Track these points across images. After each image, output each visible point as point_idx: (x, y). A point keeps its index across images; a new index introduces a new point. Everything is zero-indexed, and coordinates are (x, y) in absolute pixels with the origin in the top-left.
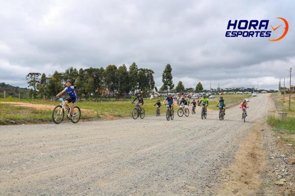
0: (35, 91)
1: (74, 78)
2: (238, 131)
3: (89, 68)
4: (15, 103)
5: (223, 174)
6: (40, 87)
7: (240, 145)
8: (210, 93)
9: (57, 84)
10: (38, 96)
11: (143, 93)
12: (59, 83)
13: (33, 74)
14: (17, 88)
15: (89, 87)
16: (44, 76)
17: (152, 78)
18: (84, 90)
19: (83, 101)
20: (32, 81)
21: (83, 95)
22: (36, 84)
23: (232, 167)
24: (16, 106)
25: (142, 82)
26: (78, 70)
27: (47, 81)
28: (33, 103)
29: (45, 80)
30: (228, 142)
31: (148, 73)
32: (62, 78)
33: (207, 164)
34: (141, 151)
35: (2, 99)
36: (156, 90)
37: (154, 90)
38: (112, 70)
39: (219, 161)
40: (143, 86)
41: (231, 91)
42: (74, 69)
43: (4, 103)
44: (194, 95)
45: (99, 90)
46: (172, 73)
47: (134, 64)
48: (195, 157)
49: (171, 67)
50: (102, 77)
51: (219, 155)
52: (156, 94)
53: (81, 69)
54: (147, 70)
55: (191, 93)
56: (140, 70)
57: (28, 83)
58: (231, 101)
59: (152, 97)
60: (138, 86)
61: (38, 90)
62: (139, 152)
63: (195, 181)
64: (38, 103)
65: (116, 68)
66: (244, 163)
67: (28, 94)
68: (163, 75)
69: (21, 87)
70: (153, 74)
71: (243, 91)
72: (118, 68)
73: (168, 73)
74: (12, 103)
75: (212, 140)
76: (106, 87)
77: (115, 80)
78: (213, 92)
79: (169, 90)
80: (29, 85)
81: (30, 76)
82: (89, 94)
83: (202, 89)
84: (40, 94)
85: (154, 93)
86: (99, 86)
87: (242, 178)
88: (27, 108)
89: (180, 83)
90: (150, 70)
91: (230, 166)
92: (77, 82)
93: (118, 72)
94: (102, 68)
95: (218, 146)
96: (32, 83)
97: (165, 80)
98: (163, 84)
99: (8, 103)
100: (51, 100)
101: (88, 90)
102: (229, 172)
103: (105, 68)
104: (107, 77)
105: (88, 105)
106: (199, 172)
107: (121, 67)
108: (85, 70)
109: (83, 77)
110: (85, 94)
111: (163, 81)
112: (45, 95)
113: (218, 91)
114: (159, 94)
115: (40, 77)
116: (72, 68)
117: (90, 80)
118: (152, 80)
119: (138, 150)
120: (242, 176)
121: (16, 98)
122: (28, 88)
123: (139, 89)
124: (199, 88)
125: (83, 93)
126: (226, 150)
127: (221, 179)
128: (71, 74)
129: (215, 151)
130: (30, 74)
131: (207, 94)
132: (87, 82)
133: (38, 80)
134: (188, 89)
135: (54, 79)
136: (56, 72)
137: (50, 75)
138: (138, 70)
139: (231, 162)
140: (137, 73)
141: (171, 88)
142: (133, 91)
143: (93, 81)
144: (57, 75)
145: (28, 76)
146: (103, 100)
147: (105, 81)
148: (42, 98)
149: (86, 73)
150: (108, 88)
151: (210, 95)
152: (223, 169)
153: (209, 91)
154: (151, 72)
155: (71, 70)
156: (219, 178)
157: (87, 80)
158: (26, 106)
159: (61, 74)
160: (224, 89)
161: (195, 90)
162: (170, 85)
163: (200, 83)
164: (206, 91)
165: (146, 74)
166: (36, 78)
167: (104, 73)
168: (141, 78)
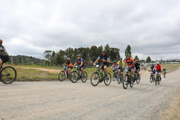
0: (49, 61)
1: (71, 54)
2: (174, 88)
4: (38, 68)
5: (161, 115)
6: (52, 59)
7: (174, 98)
10: (50, 64)
12: (62, 56)
13: (48, 51)
14: (39, 59)
16: (54, 52)
17: (119, 54)
20: (47, 55)
22: (49, 57)
23: (167, 111)
24: (39, 70)
25: (112, 56)
26: (74, 49)
27: (56, 55)
28: (48, 69)
29: (54, 55)
30: (166, 95)
32: (64, 53)
33: (151, 108)
35: (31, 66)
38: (94, 49)
39: (159, 107)
40: (113, 58)
41: (169, 61)
42: (71, 48)
43: (32, 68)
44: (145, 64)
45: (86, 61)
47: (108, 45)
48: (143, 104)
50: (88, 53)
51: (159, 103)
53: (76, 48)
54: (115, 48)
56: (111, 48)
57: (45, 56)
58: (170, 68)
60: (110, 59)
61: (50, 61)
63: (142, 119)
64: (51, 69)
65: (96, 48)
66: (176, 109)
67: (45, 63)
68: (126, 52)
69: (41, 59)
70: (119, 51)
71: (178, 62)
72: (98, 47)
73: (129, 50)
74: (36, 68)
75: (155, 93)
76: (90, 59)
77: (96, 55)
80: (45, 58)
81: (46, 52)
83: (151, 60)
84: (52, 63)
86: (86, 59)
87: (173, 118)
88: (45, 72)
89: (136, 58)
90: (117, 49)
91: (165, 111)
92: (73, 56)
93: (98, 50)
94: (88, 48)
95: (159, 97)
96: (47, 56)
99: (34, 68)
100: (58, 67)
102: (165, 114)
103: (90, 48)
104: (91, 53)
106: (145, 113)
107: (99, 47)
109: (76, 53)
112: (54, 63)
113: (161, 62)
115: (52, 53)
116: (70, 48)
120: (173, 117)
121: (38, 65)
122: (45, 59)
123: (110, 60)
124: (149, 60)
126: (164, 100)
127: (159, 118)
128: (70, 52)
129: (156, 101)
130: (46, 51)
133: (50, 55)
134: (141, 61)
135: (60, 54)
136: (61, 50)
137: (57, 52)
138: (110, 49)
139: (166, 108)
140: (109, 50)
143: (83, 56)
144: (61, 52)
145: (45, 52)
146: (89, 67)
147: (90, 55)
148: (52, 65)
149: (78, 50)
150: (92, 60)
152: (161, 112)
153: (155, 62)
154: (117, 50)
155: (70, 49)
156: (157, 118)
158: (44, 70)
159: (63, 51)
160: (165, 61)
163: (149, 57)
164: (153, 62)
165: (115, 51)
166: (49, 53)
167: (89, 51)
168: (111, 54)
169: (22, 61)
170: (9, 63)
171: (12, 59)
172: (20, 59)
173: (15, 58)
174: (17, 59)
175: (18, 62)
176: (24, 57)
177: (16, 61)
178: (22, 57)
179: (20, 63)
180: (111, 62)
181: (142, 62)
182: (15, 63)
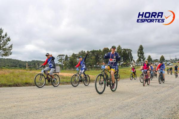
0: (62, 65)
3: (92, 50)
6: (65, 63)
8: (170, 62)
9: (74, 61)
11: (126, 64)
13: (61, 55)
15: (93, 62)
16: (67, 56)
17: (131, 54)
18: (90, 64)
19: (89, 70)
20: (60, 59)
21: (89, 66)
22: (63, 61)
25: (125, 57)
26: (86, 52)
27: (69, 59)
29: (67, 58)
31: (128, 51)
32: (77, 57)
33: (168, 110)
34: (126, 101)
36: (134, 62)
37: (133, 62)
38: (106, 50)
39: (176, 108)
40: (125, 59)
42: (83, 51)
45: (99, 63)
46: (143, 50)
47: (119, 46)
49: (143, 47)
50: (100, 55)
52: (134, 64)
53: (88, 51)
54: (127, 49)
55: (157, 63)
59: (131, 66)
60: (122, 60)
61: (63, 65)
62: (124, 101)
65: (108, 49)
68: (138, 52)
70: (131, 52)
72: (110, 49)
73: (141, 51)
75: (171, 94)
76: (103, 61)
78: (172, 61)
79: (142, 61)
80: (58, 62)
81: (59, 56)
82: (93, 66)
83: (164, 59)
84: (65, 67)
85: (132, 63)
86: (99, 61)
89: (149, 57)
90: (129, 50)
94: (100, 50)
96: (60, 60)
97: (139, 55)
98: (138, 57)
100: (71, 70)
101: (92, 64)
103: (102, 50)
104: (103, 55)
105: (93, 73)
106: (162, 115)
108: (90, 52)
110: (91, 66)
111: (138, 56)
112: (68, 67)
113: (175, 61)
114: (136, 64)
115: (64, 57)
116: (82, 51)
117: (93, 57)
118: (131, 56)
119: (124, 100)
122: (58, 63)
123: (123, 61)
124: (162, 59)
125: (89, 65)
129: (173, 101)
130: (59, 55)
131: (168, 63)
132: (92, 59)
133: (63, 59)
134: (155, 60)
135: (72, 58)
136: (73, 53)
137: (70, 56)
138: (122, 50)
140: (121, 52)
141: (143, 60)
142: (120, 63)
143: (95, 58)
144: (74, 55)
145: (58, 56)
147: (102, 57)
148: (66, 69)
149: (91, 53)
151: (170, 63)
153: (169, 61)
154: (130, 51)
155: (82, 52)
157: (91, 57)
159: (76, 55)
161: (159, 60)
162: (142, 58)
163: (162, 56)
164: (167, 61)
165: (127, 52)
166: (62, 57)
167: (102, 53)
168: (124, 55)
169: (36, 66)
170: (24, 68)
171: (27, 65)
172: (35, 64)
173: (30, 63)
174: (31, 64)
175: (33, 67)
176: (38, 62)
177: (31, 66)
178: (36, 62)
179: (35, 68)
180: (123, 63)
181: (156, 62)
182: (30, 68)
